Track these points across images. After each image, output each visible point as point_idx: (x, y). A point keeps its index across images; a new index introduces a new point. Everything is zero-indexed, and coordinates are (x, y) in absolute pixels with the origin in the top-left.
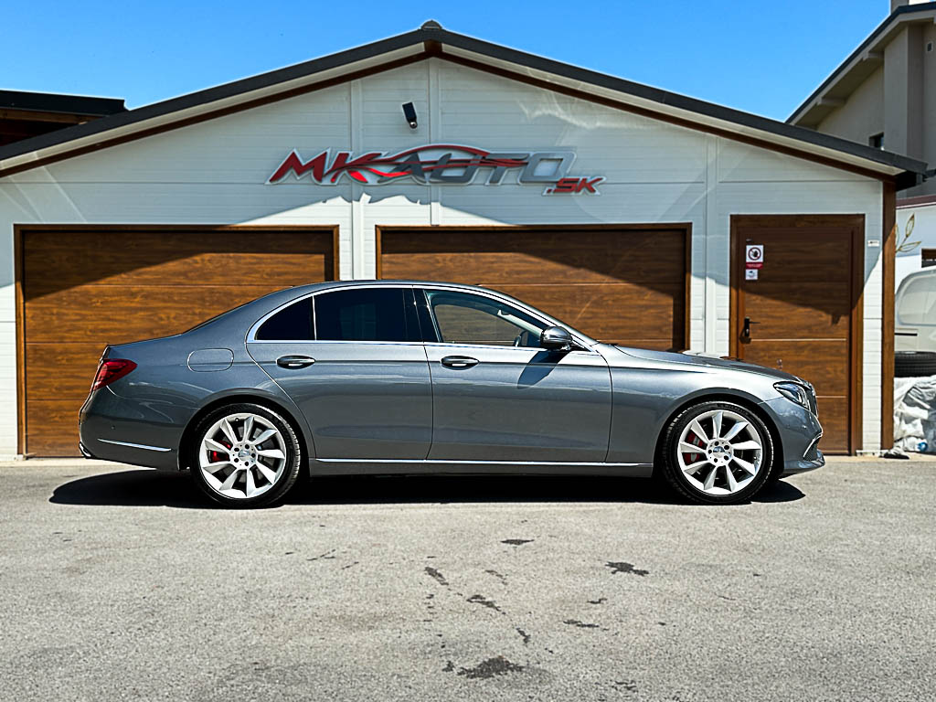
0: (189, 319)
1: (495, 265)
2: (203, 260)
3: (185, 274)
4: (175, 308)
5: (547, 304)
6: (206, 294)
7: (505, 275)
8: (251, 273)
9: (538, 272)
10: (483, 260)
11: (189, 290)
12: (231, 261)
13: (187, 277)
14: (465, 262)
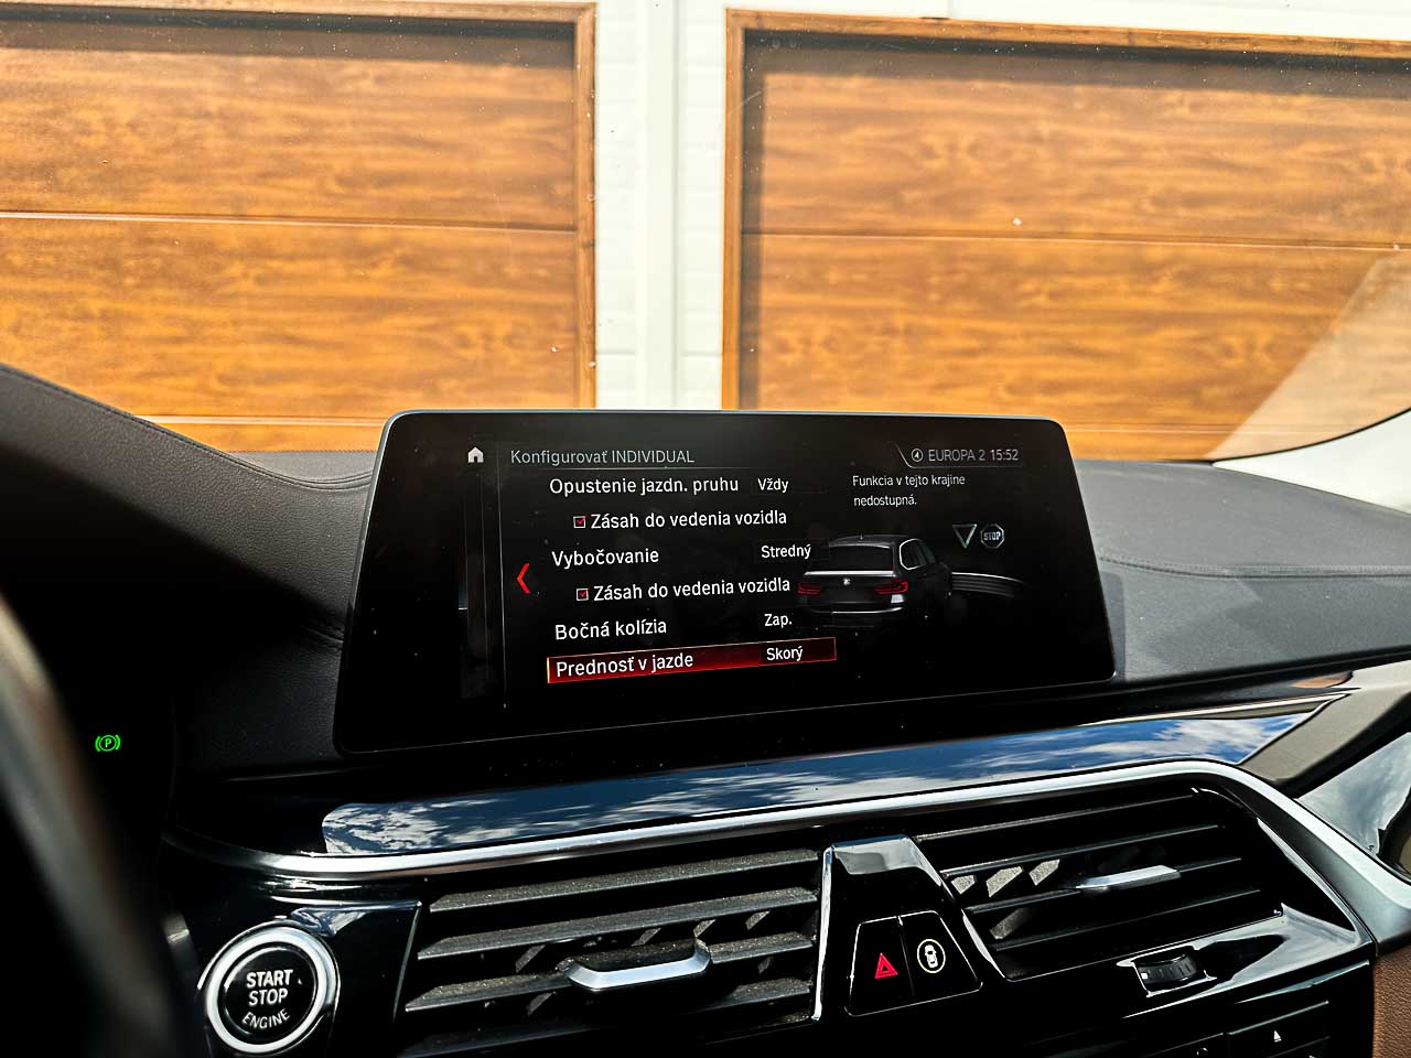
0: (65, 335)
1: (1117, 173)
2: (110, 124)
3: (46, 171)
4: (18, 295)
5: (1277, 308)
6: (126, 248)
7: (1148, 207)
8: (282, 176)
9: (1252, 201)
10: (1080, 153)
11: (66, 232)
12: (211, 128)
13: (55, 185)
14: (1018, 157)
